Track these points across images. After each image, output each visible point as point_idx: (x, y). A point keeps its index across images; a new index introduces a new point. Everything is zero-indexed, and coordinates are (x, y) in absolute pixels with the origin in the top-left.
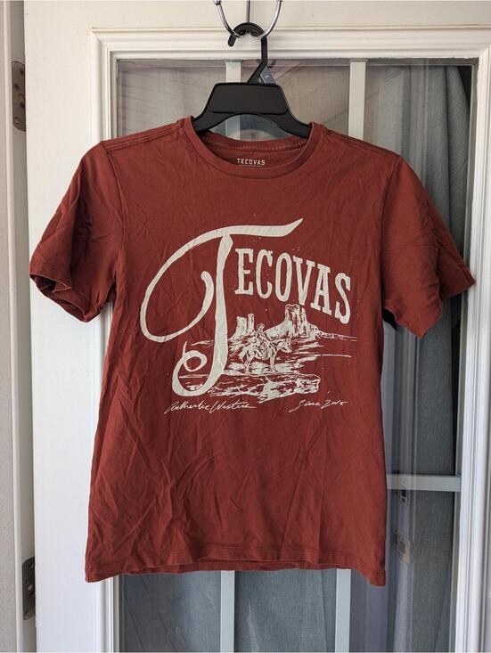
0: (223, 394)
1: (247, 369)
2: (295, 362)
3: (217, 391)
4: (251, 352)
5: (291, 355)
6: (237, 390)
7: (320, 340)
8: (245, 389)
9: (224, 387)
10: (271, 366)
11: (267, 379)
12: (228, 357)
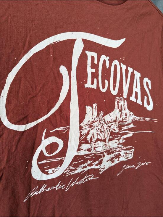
0: (76, 172)
1: (93, 148)
2: (120, 139)
3: (71, 170)
4: (95, 134)
5: (118, 134)
6: (85, 167)
8: (91, 165)
9: (76, 166)
10: (107, 144)
11: (105, 154)
12: (80, 139)
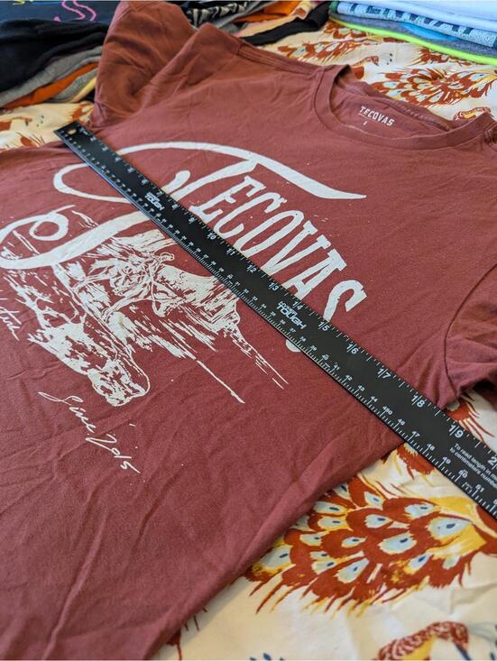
0: (17, 288)
2: (147, 335)
3: (18, 279)
6: (32, 297)
7: (222, 339)
8: (41, 305)
9: (31, 281)
11: (83, 319)
12: (85, 254)
